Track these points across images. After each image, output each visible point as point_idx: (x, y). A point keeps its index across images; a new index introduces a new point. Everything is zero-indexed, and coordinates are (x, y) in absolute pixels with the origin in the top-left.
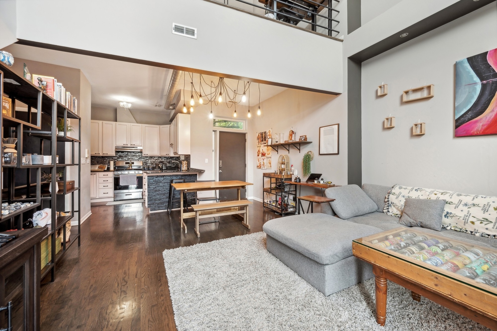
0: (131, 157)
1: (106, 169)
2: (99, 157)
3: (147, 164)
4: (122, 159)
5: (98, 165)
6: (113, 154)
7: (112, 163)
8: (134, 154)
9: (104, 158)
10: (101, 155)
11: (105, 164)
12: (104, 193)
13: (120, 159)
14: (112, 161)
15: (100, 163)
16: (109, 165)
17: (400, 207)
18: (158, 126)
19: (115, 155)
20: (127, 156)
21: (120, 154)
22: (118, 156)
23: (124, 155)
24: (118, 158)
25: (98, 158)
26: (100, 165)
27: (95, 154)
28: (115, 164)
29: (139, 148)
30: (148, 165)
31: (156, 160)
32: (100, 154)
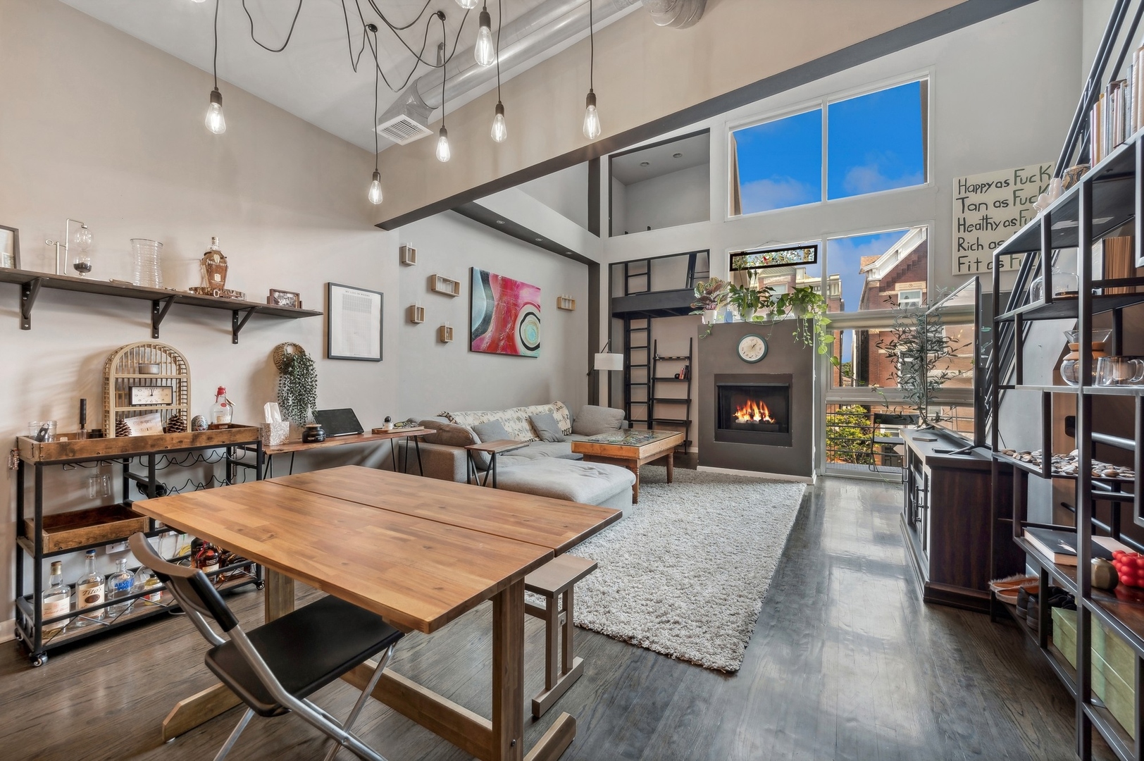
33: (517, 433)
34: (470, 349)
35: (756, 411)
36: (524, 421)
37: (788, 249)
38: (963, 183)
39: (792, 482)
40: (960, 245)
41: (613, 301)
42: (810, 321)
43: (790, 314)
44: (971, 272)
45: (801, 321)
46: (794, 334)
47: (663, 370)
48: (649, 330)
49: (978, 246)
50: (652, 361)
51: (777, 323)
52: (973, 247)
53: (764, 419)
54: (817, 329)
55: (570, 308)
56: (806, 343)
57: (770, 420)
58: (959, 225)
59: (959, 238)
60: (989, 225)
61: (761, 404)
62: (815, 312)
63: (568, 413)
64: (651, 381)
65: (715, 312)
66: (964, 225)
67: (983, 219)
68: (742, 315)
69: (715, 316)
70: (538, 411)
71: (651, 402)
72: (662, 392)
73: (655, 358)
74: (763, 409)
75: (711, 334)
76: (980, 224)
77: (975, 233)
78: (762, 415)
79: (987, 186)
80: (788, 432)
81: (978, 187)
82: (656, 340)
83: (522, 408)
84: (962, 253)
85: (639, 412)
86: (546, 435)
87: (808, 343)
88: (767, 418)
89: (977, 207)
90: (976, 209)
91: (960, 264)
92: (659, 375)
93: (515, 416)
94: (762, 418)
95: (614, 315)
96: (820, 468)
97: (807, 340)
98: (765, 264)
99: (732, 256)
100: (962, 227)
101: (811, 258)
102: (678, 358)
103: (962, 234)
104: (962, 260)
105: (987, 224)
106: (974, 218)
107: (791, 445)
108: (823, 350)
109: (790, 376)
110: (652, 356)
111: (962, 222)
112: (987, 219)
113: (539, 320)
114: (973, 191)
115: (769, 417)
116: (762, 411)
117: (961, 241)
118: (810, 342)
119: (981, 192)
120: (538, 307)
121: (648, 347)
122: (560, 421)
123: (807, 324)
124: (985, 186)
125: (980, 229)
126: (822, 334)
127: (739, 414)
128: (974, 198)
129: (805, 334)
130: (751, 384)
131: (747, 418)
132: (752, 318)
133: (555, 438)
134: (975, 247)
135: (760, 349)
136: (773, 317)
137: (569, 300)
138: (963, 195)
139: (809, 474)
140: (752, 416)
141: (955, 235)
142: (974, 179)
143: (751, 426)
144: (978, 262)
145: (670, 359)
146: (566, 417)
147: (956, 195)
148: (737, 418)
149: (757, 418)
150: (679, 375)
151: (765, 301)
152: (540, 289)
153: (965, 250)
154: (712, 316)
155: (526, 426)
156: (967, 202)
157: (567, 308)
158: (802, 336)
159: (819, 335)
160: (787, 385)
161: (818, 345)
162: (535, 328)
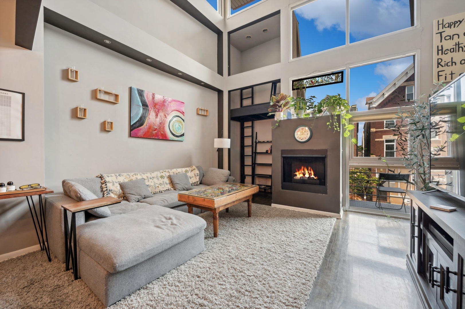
17: (118, 192)
33: (157, 185)
34: (130, 136)
35: (306, 172)
36: (166, 178)
37: (325, 75)
38: (441, 22)
39: (327, 217)
40: (439, 64)
41: (231, 111)
42: (339, 116)
43: (326, 112)
44: (447, 81)
45: (332, 116)
46: (328, 123)
47: (261, 148)
48: (252, 127)
49: (452, 63)
50: (254, 144)
51: (318, 118)
52: (449, 64)
53: (311, 177)
54: (343, 121)
55: (205, 114)
56: (336, 129)
57: (314, 177)
58: (438, 50)
59: (438, 59)
60: (461, 49)
61: (309, 168)
62: (342, 111)
63: (199, 173)
64: (254, 154)
65: (282, 113)
66: (442, 50)
67: (456, 45)
68: (297, 114)
69: (281, 116)
70: (177, 172)
71: (254, 165)
72: (260, 160)
73: (256, 142)
74: (310, 170)
75: (279, 126)
76: (453, 49)
77: (450, 55)
78: (310, 174)
79: (459, 23)
80: (325, 185)
81: (452, 24)
82: (256, 133)
83: (167, 170)
84: (441, 68)
85: (248, 171)
86: (179, 186)
87: (337, 130)
88: (313, 176)
89: (451, 38)
90: (450, 39)
91: (439, 76)
92: (258, 150)
93: (159, 175)
94: (310, 176)
95: (232, 118)
96: (345, 206)
97: (336, 127)
98: (312, 85)
99: (293, 81)
100: (440, 52)
101: (339, 79)
102: (268, 142)
103: (440, 56)
104: (440, 73)
105: (459, 48)
106: (448, 45)
107: (326, 193)
108: (347, 134)
109: (326, 151)
110: (254, 141)
111: (440, 48)
112: (459, 44)
113: (183, 120)
114: (448, 27)
115: (314, 175)
116: (310, 172)
117: (440, 61)
118: (338, 128)
119: (454, 27)
120: (183, 113)
121: (252, 136)
122: (192, 177)
123: (336, 118)
124: (457, 22)
125: (453, 51)
126: (347, 124)
127: (297, 173)
128: (449, 32)
129: (335, 124)
130: (302, 156)
131: (301, 175)
132: (303, 116)
133: (184, 188)
134: (450, 64)
135: (308, 134)
136: (315, 115)
137: (204, 110)
138: (441, 30)
139: (338, 212)
140: (304, 174)
141: (435, 57)
142: (449, 19)
143: (303, 181)
144: (452, 74)
145: (264, 142)
146: (196, 175)
147: (435, 30)
148: (296, 175)
149: (307, 175)
150: (268, 150)
151: (310, 105)
152: (184, 103)
153: (442, 66)
154: (280, 116)
155: (167, 181)
156: (444, 35)
157: (203, 114)
158: (333, 125)
159: (345, 125)
160: (324, 156)
161: (344, 130)
162: (180, 125)
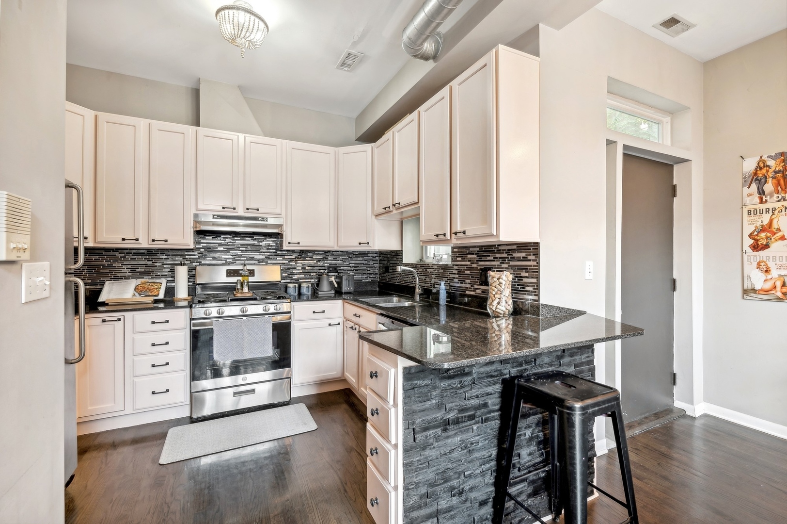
0: (242, 251)
1: (161, 296)
2: (138, 252)
3: (293, 274)
4: (214, 258)
5: (134, 280)
6: (188, 241)
7: (182, 273)
8: (252, 242)
9: (156, 254)
10: (144, 244)
11: (158, 277)
12: (153, 393)
13: (209, 260)
14: (181, 264)
15: (142, 274)
16: (173, 281)
18: (330, 149)
19: (192, 246)
20: (233, 249)
21: (209, 240)
22: (203, 247)
23: (220, 245)
24: (202, 256)
25: (135, 254)
26: (139, 281)
27: (120, 240)
28: (192, 276)
29: (271, 221)
30: (296, 277)
31: (319, 260)
32: (140, 241)
